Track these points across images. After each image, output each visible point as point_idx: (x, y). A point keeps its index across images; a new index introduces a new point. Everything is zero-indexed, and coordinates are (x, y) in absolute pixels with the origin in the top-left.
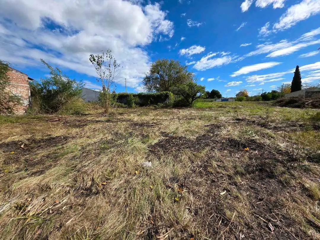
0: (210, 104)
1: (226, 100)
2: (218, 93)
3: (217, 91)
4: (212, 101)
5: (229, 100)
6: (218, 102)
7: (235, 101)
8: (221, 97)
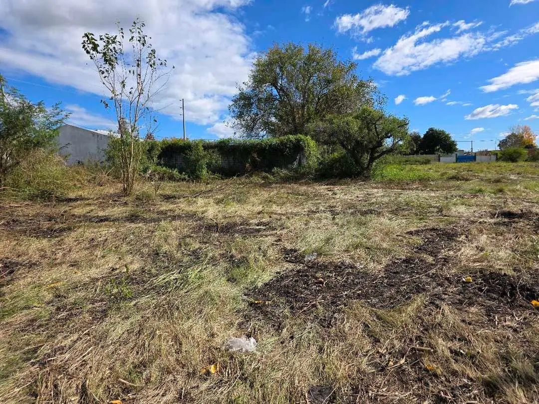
0: (422, 170)
1: (470, 158)
2: (447, 137)
3: (443, 133)
4: (427, 162)
5: (478, 157)
6: (446, 165)
7: (497, 160)
8: (456, 150)
